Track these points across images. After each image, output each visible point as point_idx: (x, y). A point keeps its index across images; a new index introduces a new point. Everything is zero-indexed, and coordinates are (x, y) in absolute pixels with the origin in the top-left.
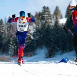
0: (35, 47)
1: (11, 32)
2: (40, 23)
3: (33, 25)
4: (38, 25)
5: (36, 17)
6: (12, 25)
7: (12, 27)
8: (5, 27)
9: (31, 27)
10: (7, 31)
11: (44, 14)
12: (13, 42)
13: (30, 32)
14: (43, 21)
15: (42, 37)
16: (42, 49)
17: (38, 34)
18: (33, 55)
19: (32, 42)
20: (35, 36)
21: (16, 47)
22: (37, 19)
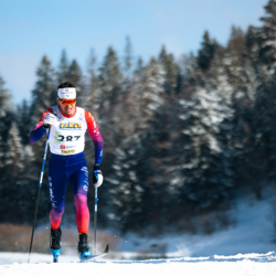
0: (227, 189)
1: (116, 119)
2: (252, 79)
3: (220, 89)
4: (245, 90)
5: (234, 52)
6: (124, 88)
7: (120, 98)
8: (89, 98)
9: (209, 97)
10: (101, 117)
11: (269, 39)
12: (126, 166)
13: (205, 120)
14: (265, 68)
15: (263, 145)
16: (259, 197)
17: (242, 131)
18: (217, 225)
19: (212, 165)
20: (229, 137)
21: (139, 188)
22: (236, 58)
